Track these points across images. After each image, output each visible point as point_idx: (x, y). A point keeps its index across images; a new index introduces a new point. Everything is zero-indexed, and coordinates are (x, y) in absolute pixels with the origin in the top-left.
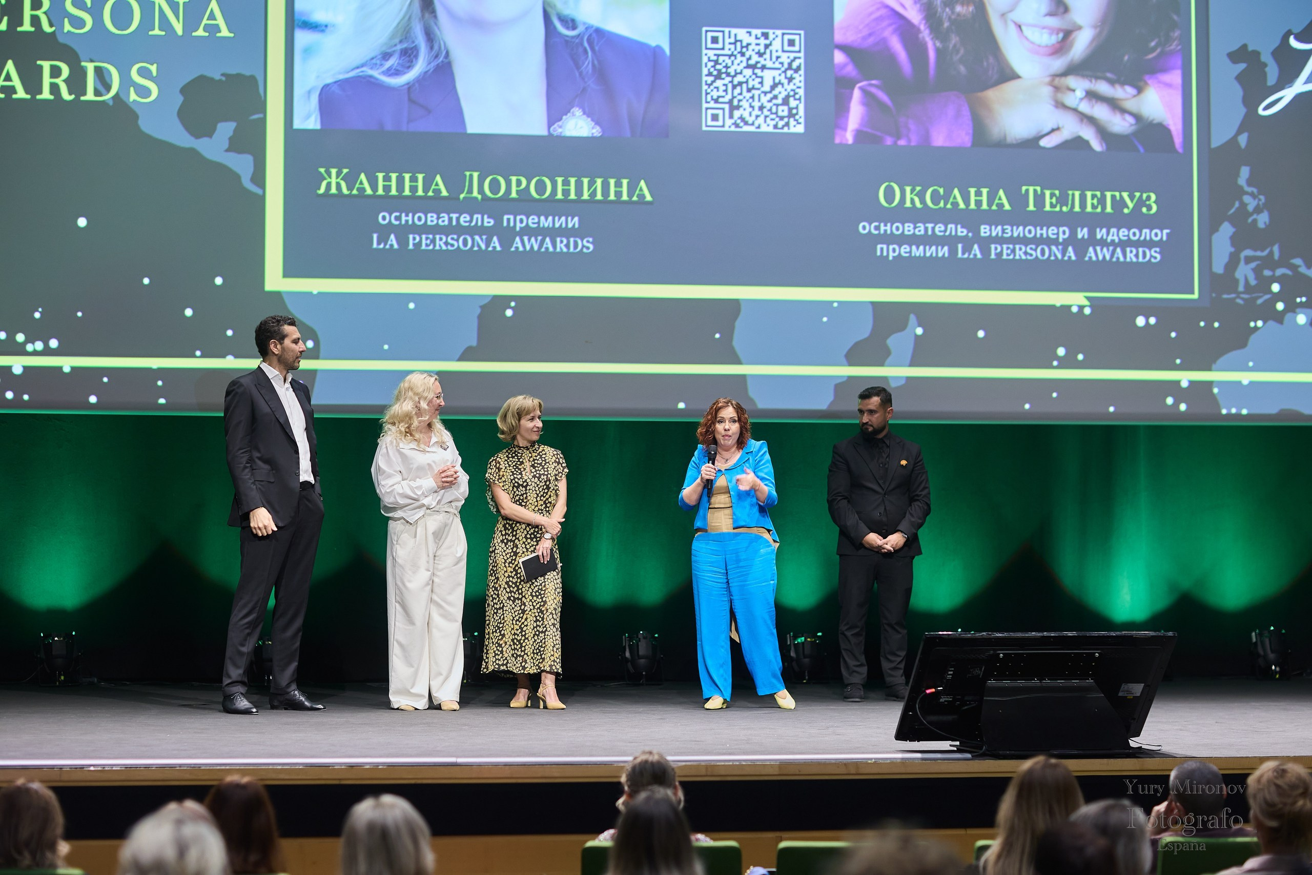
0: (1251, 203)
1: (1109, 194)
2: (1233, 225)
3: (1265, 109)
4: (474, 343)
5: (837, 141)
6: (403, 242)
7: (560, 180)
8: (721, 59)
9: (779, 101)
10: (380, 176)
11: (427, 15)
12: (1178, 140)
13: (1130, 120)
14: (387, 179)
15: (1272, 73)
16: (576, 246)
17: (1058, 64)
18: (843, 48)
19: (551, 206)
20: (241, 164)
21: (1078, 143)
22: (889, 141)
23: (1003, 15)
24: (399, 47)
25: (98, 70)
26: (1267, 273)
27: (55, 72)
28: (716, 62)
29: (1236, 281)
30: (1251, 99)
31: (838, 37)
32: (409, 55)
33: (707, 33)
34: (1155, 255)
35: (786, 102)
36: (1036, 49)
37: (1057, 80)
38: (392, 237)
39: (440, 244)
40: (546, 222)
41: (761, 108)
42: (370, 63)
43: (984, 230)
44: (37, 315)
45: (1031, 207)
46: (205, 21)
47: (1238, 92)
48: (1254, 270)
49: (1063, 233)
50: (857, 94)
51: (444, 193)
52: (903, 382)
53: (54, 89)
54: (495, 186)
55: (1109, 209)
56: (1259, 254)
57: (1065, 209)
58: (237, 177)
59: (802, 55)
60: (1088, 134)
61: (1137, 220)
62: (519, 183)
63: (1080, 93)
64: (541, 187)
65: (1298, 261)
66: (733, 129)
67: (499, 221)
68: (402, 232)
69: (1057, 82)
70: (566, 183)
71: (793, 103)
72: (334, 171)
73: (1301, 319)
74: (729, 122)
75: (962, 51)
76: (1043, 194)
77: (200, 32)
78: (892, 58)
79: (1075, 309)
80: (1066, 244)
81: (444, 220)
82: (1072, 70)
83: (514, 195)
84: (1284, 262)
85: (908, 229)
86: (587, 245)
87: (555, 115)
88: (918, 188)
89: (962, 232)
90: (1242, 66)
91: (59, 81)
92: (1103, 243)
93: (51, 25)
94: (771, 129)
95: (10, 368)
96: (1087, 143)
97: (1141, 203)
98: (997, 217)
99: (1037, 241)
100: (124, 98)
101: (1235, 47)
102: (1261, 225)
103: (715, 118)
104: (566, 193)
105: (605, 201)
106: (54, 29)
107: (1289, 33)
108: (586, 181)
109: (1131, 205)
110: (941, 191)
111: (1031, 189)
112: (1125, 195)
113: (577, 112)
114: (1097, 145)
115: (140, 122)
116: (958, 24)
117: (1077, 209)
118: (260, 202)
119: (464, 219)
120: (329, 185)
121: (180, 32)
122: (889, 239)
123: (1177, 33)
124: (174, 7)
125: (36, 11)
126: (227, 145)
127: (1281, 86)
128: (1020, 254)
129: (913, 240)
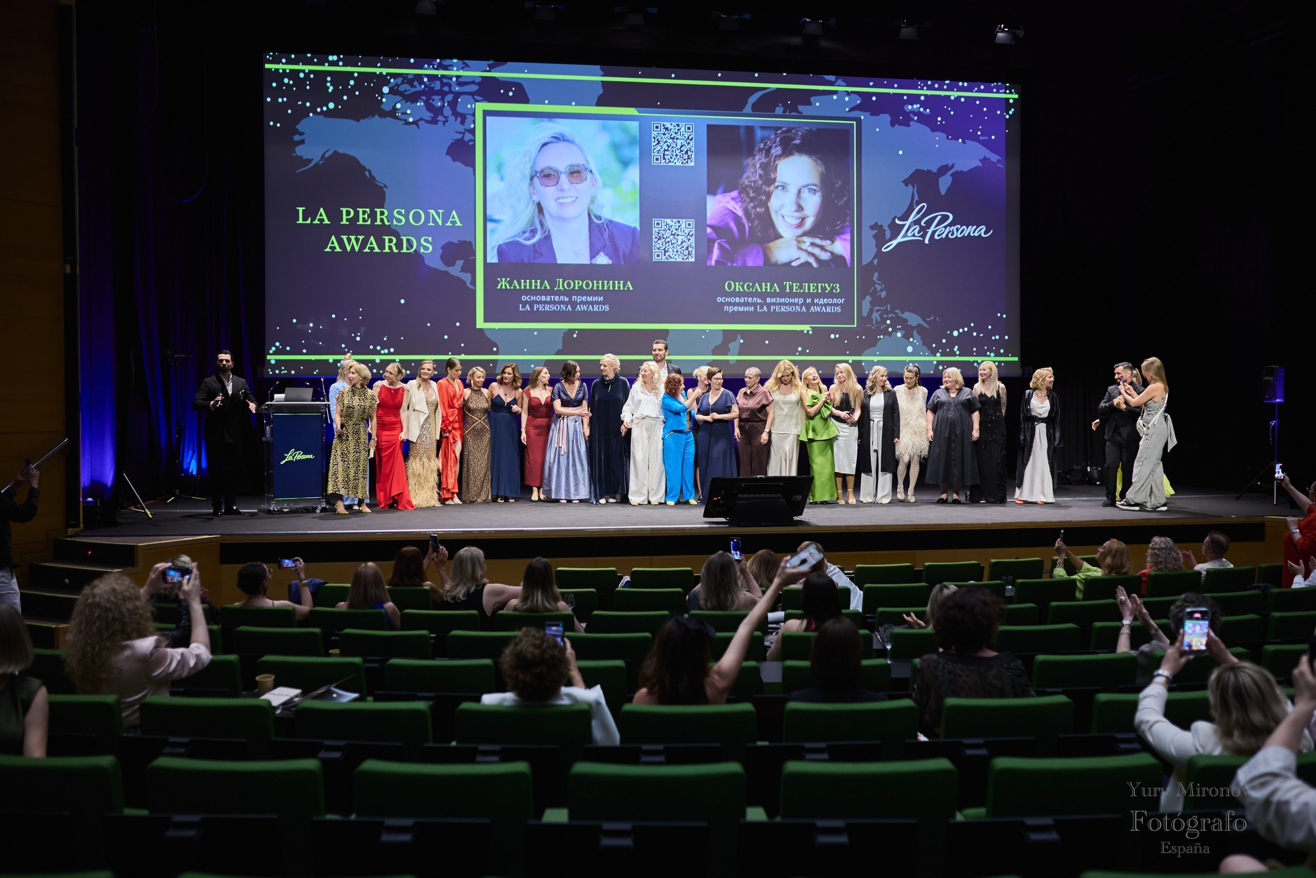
0: (879, 288)
1: (820, 285)
2: (871, 297)
4: (561, 348)
5: (708, 264)
6: (532, 307)
7: (595, 282)
8: (660, 232)
9: (684, 248)
10: (522, 281)
11: (540, 216)
12: (848, 262)
13: (829, 254)
14: (525, 282)
15: (888, 234)
16: (602, 308)
17: (800, 231)
18: (710, 226)
19: (592, 293)
20: (467, 277)
21: (807, 264)
22: (729, 264)
23: (776, 212)
24: (530, 229)
25: (408, 240)
26: (885, 316)
27: (391, 241)
28: (659, 233)
29: (872, 320)
30: (879, 245)
31: (709, 222)
32: (534, 232)
33: (655, 221)
34: (839, 309)
35: (687, 249)
36: (790, 226)
37: (799, 239)
38: (528, 305)
39: (547, 308)
40: (590, 299)
41: (677, 251)
42: (518, 235)
44: (385, 339)
45: (788, 291)
46: (451, 219)
47: (874, 242)
48: (879, 315)
49: (801, 301)
50: (716, 245)
51: (548, 288)
52: (735, 362)
53: (390, 248)
54: (569, 285)
55: (820, 291)
56: (882, 308)
57: (801, 291)
58: (464, 282)
59: (694, 229)
60: (812, 260)
61: (831, 295)
62: (579, 283)
63: (808, 244)
64: (587, 285)
65: (898, 311)
66: (666, 260)
67: (571, 299)
68: (532, 304)
69: (798, 239)
70: (598, 283)
71: (690, 249)
72: (504, 279)
73: (899, 335)
74: (664, 257)
75: (759, 227)
76: (793, 285)
77: (449, 224)
78: (731, 230)
79: (805, 332)
80: (802, 305)
81: (548, 299)
82: (805, 234)
83: (577, 288)
84: (892, 311)
85: (737, 300)
86: (606, 308)
87: (593, 254)
88: (741, 283)
89: (759, 301)
90: (876, 231)
91: (392, 245)
92: (817, 305)
93: (388, 222)
94: (681, 260)
95: (375, 360)
96: (811, 264)
97: (833, 288)
98: (774, 295)
99: (790, 304)
100: (418, 250)
101: (873, 223)
102: (883, 297)
103: (658, 256)
104: (598, 287)
105: (614, 290)
106: (389, 224)
107: (895, 217)
108: (606, 282)
109: (829, 289)
110: (751, 284)
111: (788, 283)
112: (826, 285)
113: (602, 254)
114: (815, 265)
115: (425, 261)
116: (758, 216)
117: (807, 291)
118: (474, 292)
119: (557, 298)
120: (502, 285)
121: (440, 224)
122: (729, 304)
123: (848, 218)
124: (438, 214)
125: (382, 216)
126: (460, 269)
127: (892, 239)
128: (783, 309)
129: (739, 304)
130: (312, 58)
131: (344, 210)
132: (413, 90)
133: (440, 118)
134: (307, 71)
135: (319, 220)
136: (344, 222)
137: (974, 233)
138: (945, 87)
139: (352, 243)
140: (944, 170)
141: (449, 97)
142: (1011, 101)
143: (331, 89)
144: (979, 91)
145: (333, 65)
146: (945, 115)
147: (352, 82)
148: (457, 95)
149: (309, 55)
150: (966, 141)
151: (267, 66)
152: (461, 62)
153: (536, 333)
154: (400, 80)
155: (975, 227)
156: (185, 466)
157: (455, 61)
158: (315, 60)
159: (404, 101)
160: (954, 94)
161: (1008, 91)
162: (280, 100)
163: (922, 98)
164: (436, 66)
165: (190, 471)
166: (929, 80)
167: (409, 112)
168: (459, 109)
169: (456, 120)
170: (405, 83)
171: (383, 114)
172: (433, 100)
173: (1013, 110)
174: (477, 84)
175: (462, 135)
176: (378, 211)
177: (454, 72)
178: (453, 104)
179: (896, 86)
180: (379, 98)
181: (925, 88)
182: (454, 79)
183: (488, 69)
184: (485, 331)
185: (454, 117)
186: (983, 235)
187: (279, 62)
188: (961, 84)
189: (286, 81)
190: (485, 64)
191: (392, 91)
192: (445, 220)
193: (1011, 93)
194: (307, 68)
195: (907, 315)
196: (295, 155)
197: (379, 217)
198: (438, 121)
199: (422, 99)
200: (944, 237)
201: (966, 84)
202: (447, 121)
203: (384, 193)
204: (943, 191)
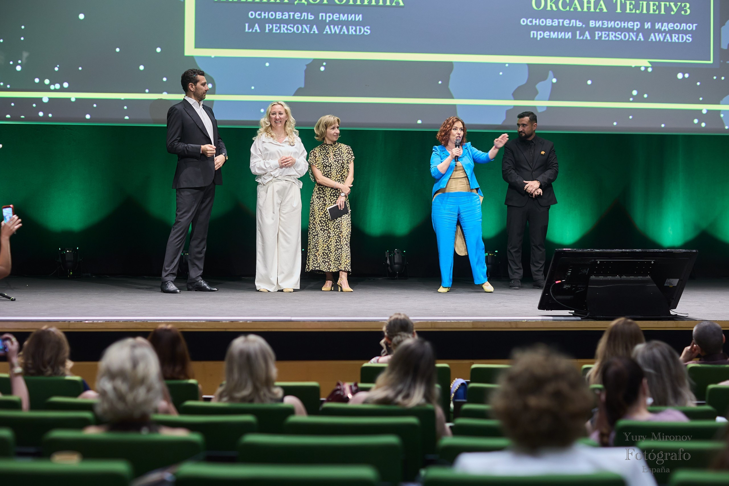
1: (663, 4)
4: (302, 86)
6: (262, 28)
16: (360, 31)
19: (346, 8)
34: (688, 38)
38: (256, 25)
39: (283, 30)
40: (343, 18)
43: (592, 24)
44: (56, 69)
45: (619, 11)
49: (637, 25)
52: (545, 109)
55: (663, 12)
57: (638, 12)
61: (679, 18)
67: (317, 17)
68: (262, 22)
76: (625, 3)
79: (643, 69)
80: (638, 31)
81: (286, 16)
83: (325, 2)
85: (549, 22)
86: (366, 30)
89: (579, 24)
92: (659, 31)
95: (41, 99)
97: (681, 9)
98: (599, 16)
99: (622, 30)
104: (355, 1)
105: (377, 6)
109: (675, 10)
112: (672, 4)
118: (182, 5)
119: (297, 15)
122: (538, 28)
128: (612, 37)
129: (551, 29)
153: (267, 64)
184: (197, 61)
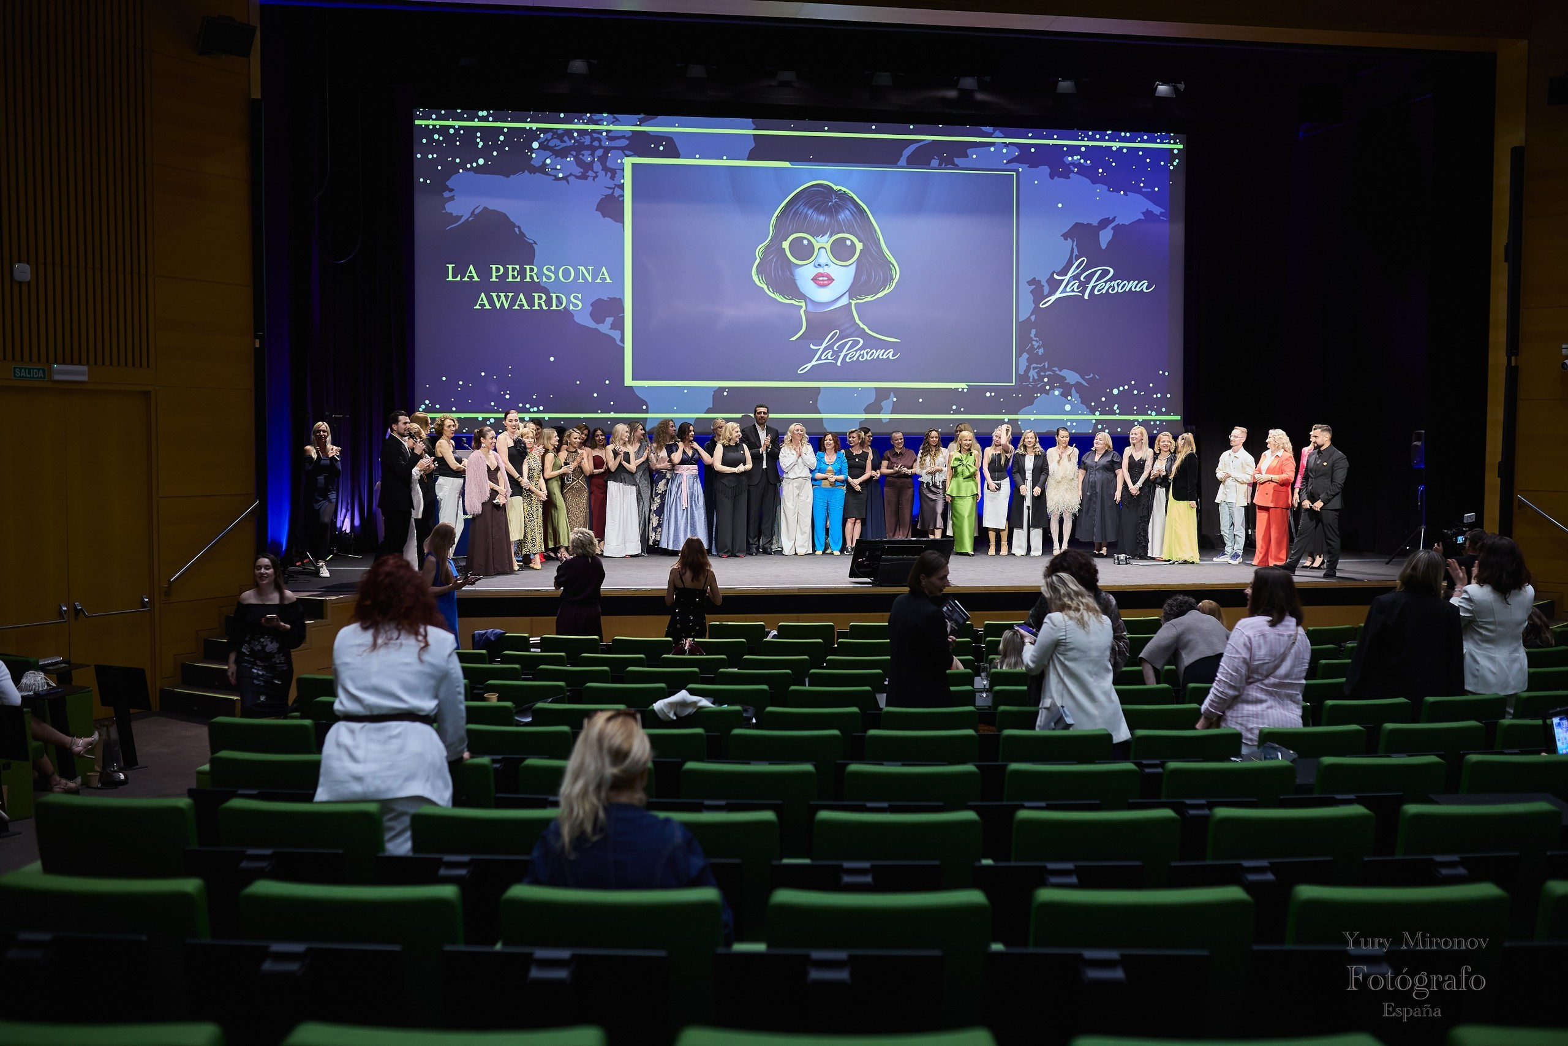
0: (1036, 345)
2: (1029, 354)
3: (1042, 305)
4: (711, 407)
15: (1046, 290)
20: (616, 334)
25: (557, 297)
26: (1042, 374)
27: (540, 298)
29: (1030, 377)
30: (1037, 302)
44: (534, 397)
46: (600, 276)
47: (1032, 298)
48: (1037, 372)
52: (888, 420)
53: (540, 305)
56: (1039, 366)
58: (614, 340)
65: (1055, 369)
73: (1057, 393)
77: (599, 281)
79: (960, 390)
84: (1048, 370)
90: (1034, 287)
91: (542, 302)
93: (538, 279)
100: (567, 308)
101: (1032, 278)
102: (1040, 354)
106: (539, 281)
107: (1054, 272)
115: (575, 318)
118: (623, 350)
121: (590, 281)
124: (588, 271)
125: (531, 273)
126: (610, 327)
127: (1050, 295)
130: (462, 114)
131: (494, 267)
132: (563, 145)
133: (590, 173)
134: (457, 127)
135: (468, 277)
136: (494, 279)
137: (1135, 288)
138: (1107, 138)
139: (502, 300)
140: (1104, 223)
141: (600, 152)
142: (1176, 152)
143: (481, 145)
144: (1142, 141)
145: (483, 121)
146: (1107, 167)
147: (502, 138)
148: (607, 150)
149: (459, 111)
150: (1128, 193)
151: (417, 122)
152: (611, 116)
153: (685, 392)
154: (549, 135)
155: (1137, 282)
156: (338, 525)
157: (605, 115)
158: (465, 116)
159: (554, 156)
160: (1115, 145)
161: (1172, 142)
162: (430, 156)
163: (1083, 149)
164: (586, 121)
165: (343, 529)
166: (1090, 130)
167: (559, 167)
168: (609, 164)
169: (606, 176)
170: (555, 138)
171: (533, 170)
172: (583, 155)
173: (1177, 161)
174: (628, 138)
175: (612, 190)
176: (528, 267)
177: (604, 127)
178: (603, 159)
179: (1055, 137)
180: (529, 154)
181: (1086, 139)
182: (604, 134)
183: (638, 123)
184: (634, 389)
185: (604, 173)
186: (1145, 290)
187: (430, 118)
188: (1123, 134)
189: (436, 137)
190: (635, 118)
191: (542, 146)
192: (594, 278)
193: (1175, 143)
194: (457, 124)
195: (1065, 373)
196: (444, 211)
197: (528, 274)
198: (589, 176)
199: (572, 155)
200: (1104, 292)
201: (1128, 135)
202: (597, 176)
203: (534, 250)
204: (1104, 245)
